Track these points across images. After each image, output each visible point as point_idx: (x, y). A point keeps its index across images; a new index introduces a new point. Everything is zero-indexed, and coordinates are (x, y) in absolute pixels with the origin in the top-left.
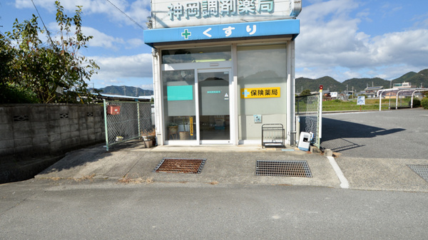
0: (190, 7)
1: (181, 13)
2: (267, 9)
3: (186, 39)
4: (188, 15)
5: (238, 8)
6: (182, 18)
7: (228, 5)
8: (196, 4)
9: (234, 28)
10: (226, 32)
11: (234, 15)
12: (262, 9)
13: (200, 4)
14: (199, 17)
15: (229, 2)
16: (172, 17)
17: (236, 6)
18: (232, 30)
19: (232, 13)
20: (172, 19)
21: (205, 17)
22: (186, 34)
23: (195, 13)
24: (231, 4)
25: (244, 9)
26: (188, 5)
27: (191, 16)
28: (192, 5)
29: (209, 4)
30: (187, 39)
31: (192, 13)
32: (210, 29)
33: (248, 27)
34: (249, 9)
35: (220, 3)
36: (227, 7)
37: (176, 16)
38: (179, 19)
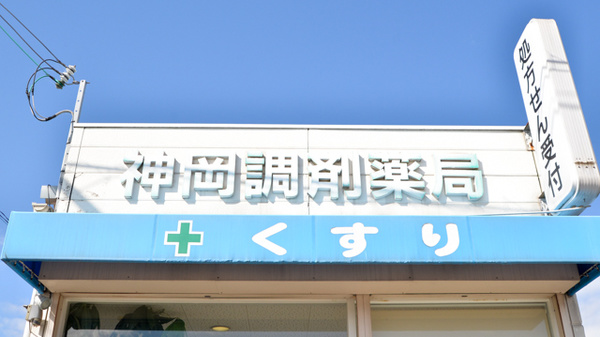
0: (203, 165)
1: (168, 180)
2: (467, 190)
3: (179, 256)
4: (193, 191)
5: (369, 183)
6: (168, 195)
7: (336, 170)
8: (225, 159)
9: (374, 230)
10: (343, 242)
11: (354, 201)
12: (450, 190)
13: (238, 160)
14: (233, 199)
15: (338, 162)
16: (135, 191)
17: (363, 175)
18: (367, 236)
19: (349, 194)
20: (132, 199)
21: (252, 199)
22: (184, 238)
23: (219, 184)
24: (344, 167)
25: (389, 186)
26: (195, 160)
27: (203, 192)
28: (210, 159)
29: (270, 163)
30: (186, 257)
31: (208, 184)
32: (281, 227)
33: (427, 230)
34: (407, 186)
35: (305, 162)
36: (333, 176)
37: (148, 187)
38: (159, 199)
